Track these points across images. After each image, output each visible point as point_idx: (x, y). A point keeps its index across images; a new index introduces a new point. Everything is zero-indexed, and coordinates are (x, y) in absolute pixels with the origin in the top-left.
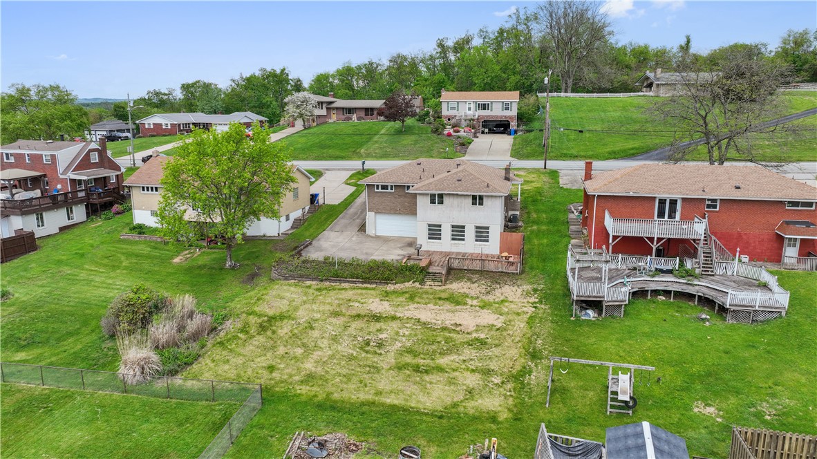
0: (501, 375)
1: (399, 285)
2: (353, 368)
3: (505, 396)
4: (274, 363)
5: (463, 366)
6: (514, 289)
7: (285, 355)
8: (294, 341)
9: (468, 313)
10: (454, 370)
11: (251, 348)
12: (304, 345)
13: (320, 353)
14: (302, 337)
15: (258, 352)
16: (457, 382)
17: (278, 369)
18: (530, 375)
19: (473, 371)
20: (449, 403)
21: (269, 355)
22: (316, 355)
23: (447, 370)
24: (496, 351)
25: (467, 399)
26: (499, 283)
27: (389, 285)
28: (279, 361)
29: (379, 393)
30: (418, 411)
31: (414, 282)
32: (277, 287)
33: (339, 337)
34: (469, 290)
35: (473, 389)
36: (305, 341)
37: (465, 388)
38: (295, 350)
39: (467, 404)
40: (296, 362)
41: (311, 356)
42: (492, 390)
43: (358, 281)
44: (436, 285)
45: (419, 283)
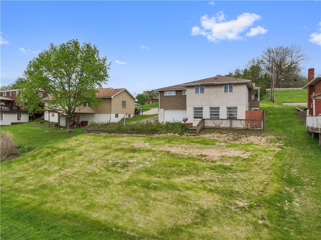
0: (248, 198)
1: (163, 134)
3: (255, 225)
5: (201, 186)
6: (259, 138)
9: (215, 149)
10: (187, 189)
16: (188, 201)
18: (290, 202)
19: (211, 190)
20: (169, 226)
23: (180, 188)
24: (241, 176)
25: (196, 224)
26: (245, 134)
27: (156, 134)
29: (91, 206)
30: (121, 233)
31: (174, 133)
34: (218, 138)
35: (208, 211)
37: (196, 208)
39: (195, 231)
42: (234, 215)
43: (134, 132)
44: (192, 136)
45: (179, 134)
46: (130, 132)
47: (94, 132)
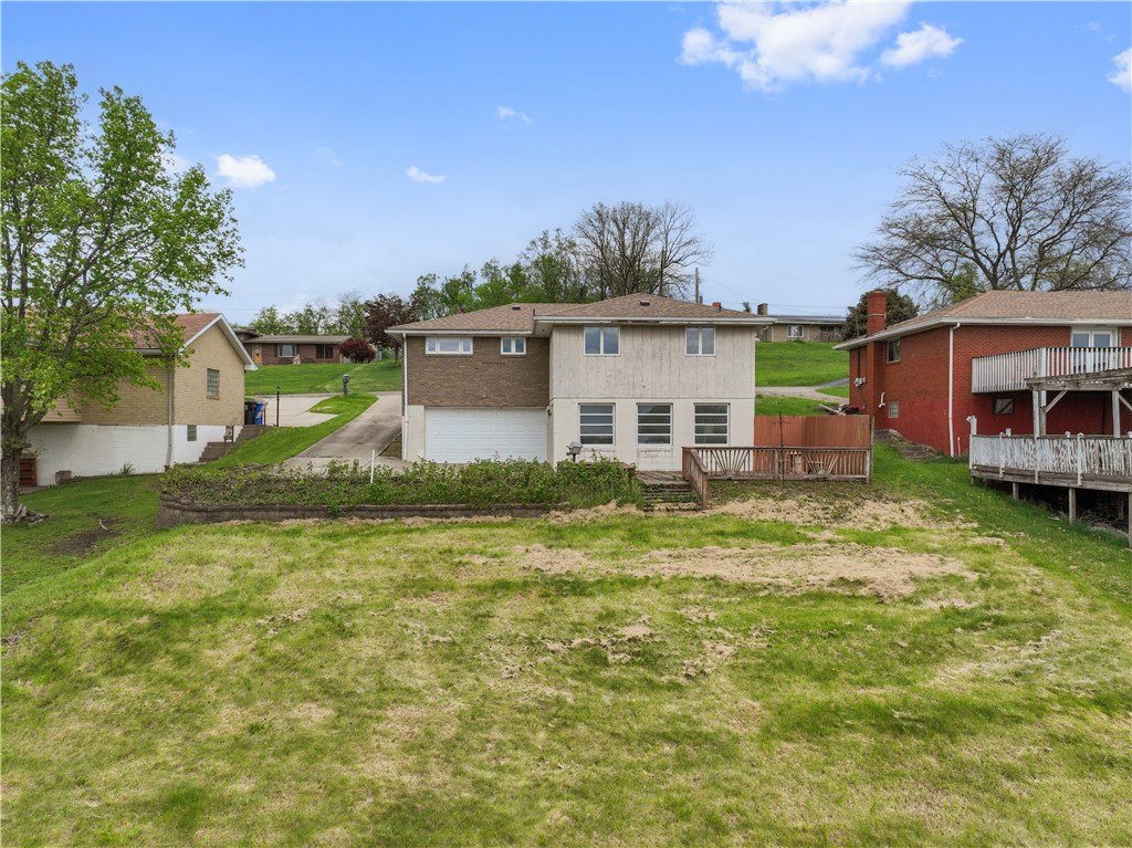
1: (582, 511)
2: (596, 752)
4: (197, 780)
7: (247, 737)
8: (278, 682)
11: (74, 726)
12: (329, 690)
13: (413, 712)
14: (312, 663)
15: (109, 740)
17: (224, 804)
21: (166, 746)
22: (397, 720)
28: (223, 766)
32: (179, 539)
33: (469, 649)
36: (330, 674)
38: (295, 714)
40: (312, 759)
41: (380, 727)
43: (453, 509)
44: (684, 510)
45: (637, 506)
46: (433, 509)
47: (244, 518)
